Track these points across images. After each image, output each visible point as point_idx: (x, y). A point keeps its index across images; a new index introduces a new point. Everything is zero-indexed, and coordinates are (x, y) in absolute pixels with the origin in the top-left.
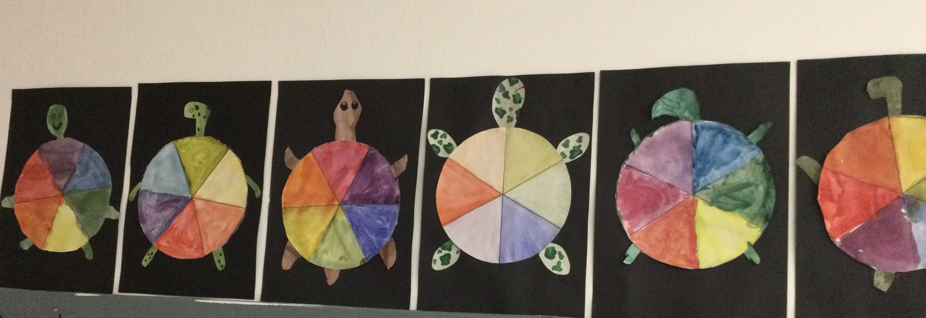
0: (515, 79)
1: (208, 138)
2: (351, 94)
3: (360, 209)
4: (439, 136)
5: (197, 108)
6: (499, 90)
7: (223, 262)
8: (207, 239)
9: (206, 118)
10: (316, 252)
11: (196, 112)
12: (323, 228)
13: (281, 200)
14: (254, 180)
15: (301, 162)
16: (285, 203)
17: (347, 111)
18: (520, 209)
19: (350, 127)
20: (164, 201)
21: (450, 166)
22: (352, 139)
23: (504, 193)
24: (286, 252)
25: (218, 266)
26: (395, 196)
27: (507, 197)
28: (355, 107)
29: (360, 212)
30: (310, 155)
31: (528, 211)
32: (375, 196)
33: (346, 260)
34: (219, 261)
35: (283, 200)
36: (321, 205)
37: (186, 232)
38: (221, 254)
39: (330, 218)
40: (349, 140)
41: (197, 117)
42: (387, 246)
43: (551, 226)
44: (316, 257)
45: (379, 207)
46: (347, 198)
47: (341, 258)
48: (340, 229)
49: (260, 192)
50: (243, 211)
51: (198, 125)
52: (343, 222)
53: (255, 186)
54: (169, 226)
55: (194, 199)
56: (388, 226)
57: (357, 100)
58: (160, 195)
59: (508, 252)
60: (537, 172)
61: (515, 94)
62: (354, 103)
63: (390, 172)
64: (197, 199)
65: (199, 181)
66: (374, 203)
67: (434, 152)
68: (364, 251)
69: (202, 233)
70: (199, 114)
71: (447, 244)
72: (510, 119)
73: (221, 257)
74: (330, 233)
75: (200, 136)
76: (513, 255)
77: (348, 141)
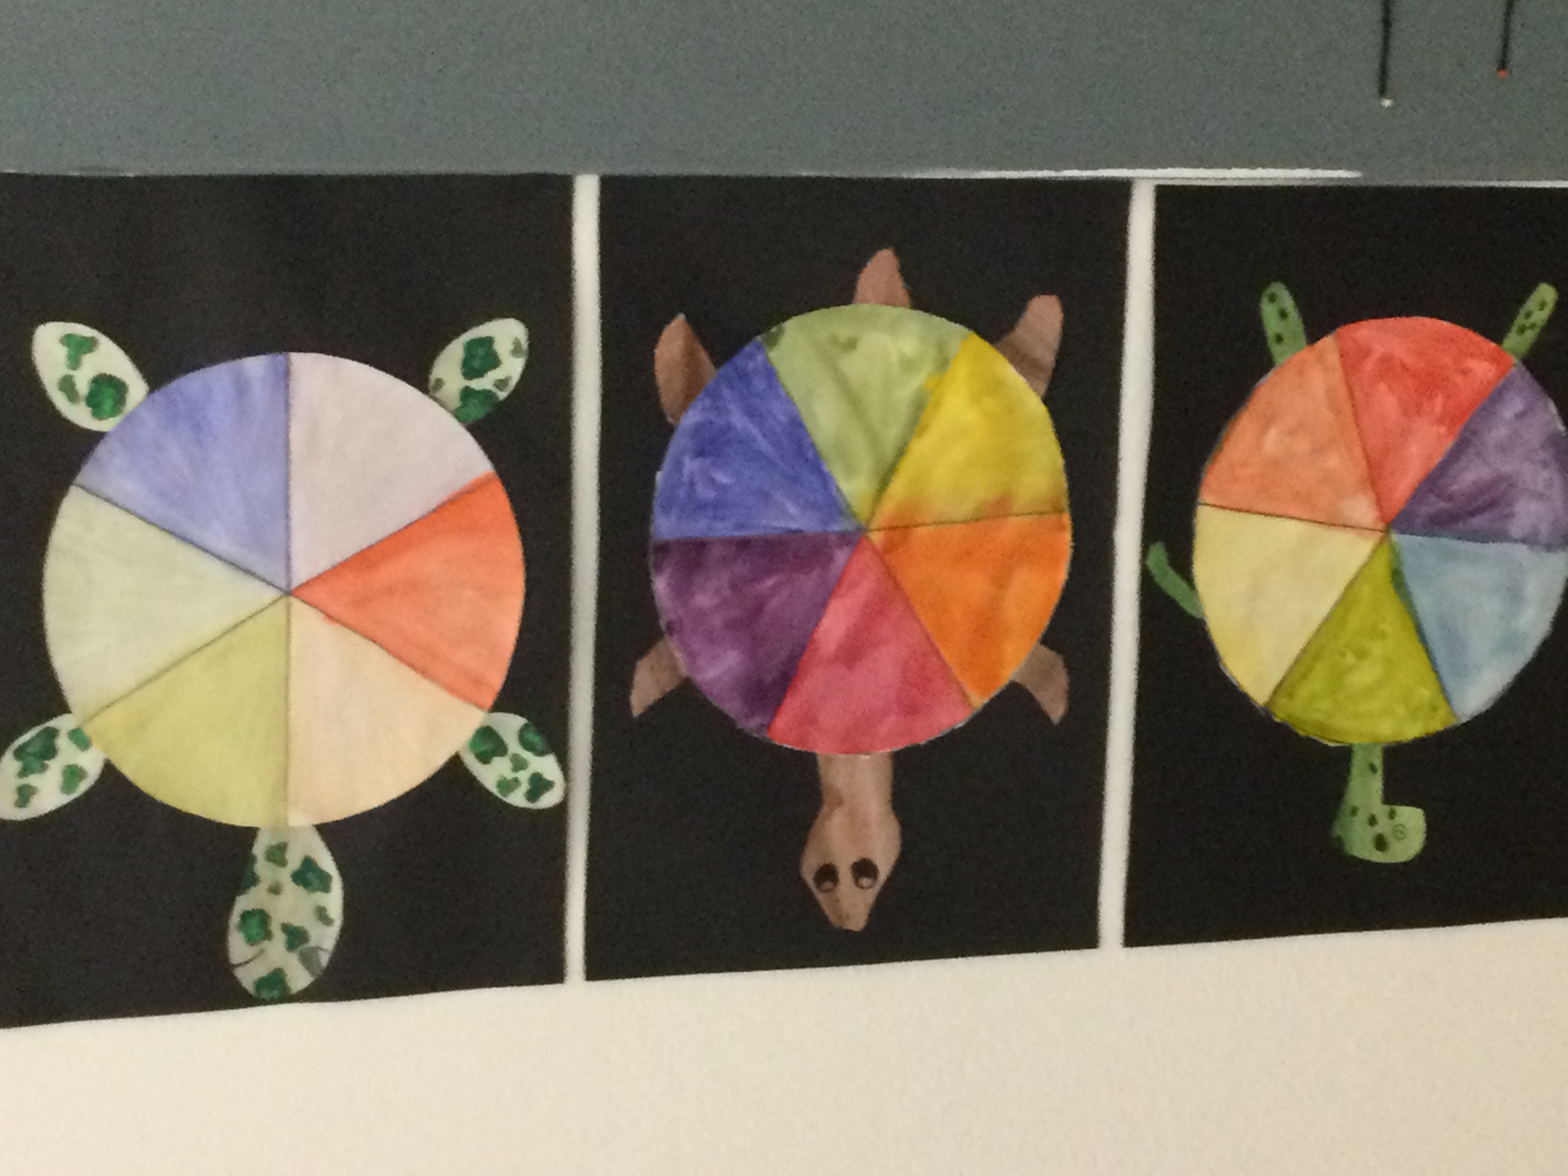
0: (265, 995)
1: (1338, 742)
2: (840, 917)
3: (792, 518)
4: (525, 787)
5: (1381, 843)
6: (321, 953)
7: (1269, 312)
8: (1330, 392)
9: (1346, 809)
10: (943, 363)
11: (1383, 827)
12: (920, 447)
13: (1076, 536)
14: (1171, 603)
15: (1009, 673)
16: (1062, 528)
17: (854, 859)
18: (223, 544)
19: (840, 802)
20: (1487, 515)
21: (478, 682)
22: (829, 760)
23: (284, 600)
24: (1048, 358)
25: (1287, 301)
26: (669, 570)
27: (274, 586)
28: (828, 873)
29: (793, 509)
30: (979, 701)
31: (195, 540)
32: (741, 569)
33: (834, 340)
34: (1283, 315)
35: (1066, 538)
36: (931, 529)
37: (1406, 413)
38: (1279, 339)
39: (898, 487)
40: (843, 756)
41: (1380, 809)
42: (689, 397)
43: (109, 491)
44: (941, 348)
45: (724, 529)
46: (841, 556)
47: (851, 345)
48: (859, 445)
49: (1150, 563)
50: (1206, 495)
51: (1377, 784)
52: (850, 470)
53: (1171, 583)
54: (1466, 428)
55: (1381, 526)
56: (690, 465)
57: (820, 896)
58: (1501, 536)
59: (259, 394)
60: (169, 676)
61: (266, 944)
62: (828, 885)
63: (692, 656)
64: (1370, 525)
65: (1365, 591)
66: (743, 544)
67: (540, 732)
68: (770, 374)
69: (1347, 408)
70: (1373, 821)
71: (477, 412)
72: (277, 854)
73: (1278, 331)
74: (893, 434)
75: (1365, 748)
76: (241, 388)
77: (847, 752)
